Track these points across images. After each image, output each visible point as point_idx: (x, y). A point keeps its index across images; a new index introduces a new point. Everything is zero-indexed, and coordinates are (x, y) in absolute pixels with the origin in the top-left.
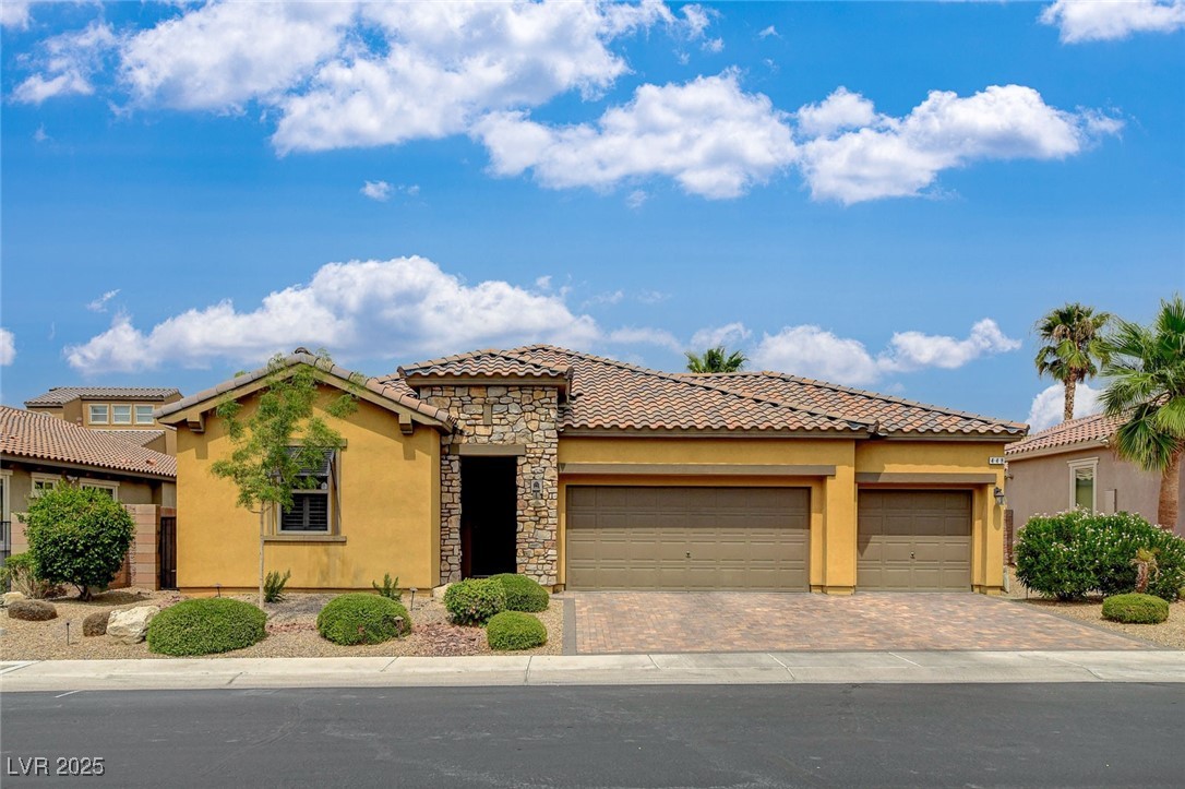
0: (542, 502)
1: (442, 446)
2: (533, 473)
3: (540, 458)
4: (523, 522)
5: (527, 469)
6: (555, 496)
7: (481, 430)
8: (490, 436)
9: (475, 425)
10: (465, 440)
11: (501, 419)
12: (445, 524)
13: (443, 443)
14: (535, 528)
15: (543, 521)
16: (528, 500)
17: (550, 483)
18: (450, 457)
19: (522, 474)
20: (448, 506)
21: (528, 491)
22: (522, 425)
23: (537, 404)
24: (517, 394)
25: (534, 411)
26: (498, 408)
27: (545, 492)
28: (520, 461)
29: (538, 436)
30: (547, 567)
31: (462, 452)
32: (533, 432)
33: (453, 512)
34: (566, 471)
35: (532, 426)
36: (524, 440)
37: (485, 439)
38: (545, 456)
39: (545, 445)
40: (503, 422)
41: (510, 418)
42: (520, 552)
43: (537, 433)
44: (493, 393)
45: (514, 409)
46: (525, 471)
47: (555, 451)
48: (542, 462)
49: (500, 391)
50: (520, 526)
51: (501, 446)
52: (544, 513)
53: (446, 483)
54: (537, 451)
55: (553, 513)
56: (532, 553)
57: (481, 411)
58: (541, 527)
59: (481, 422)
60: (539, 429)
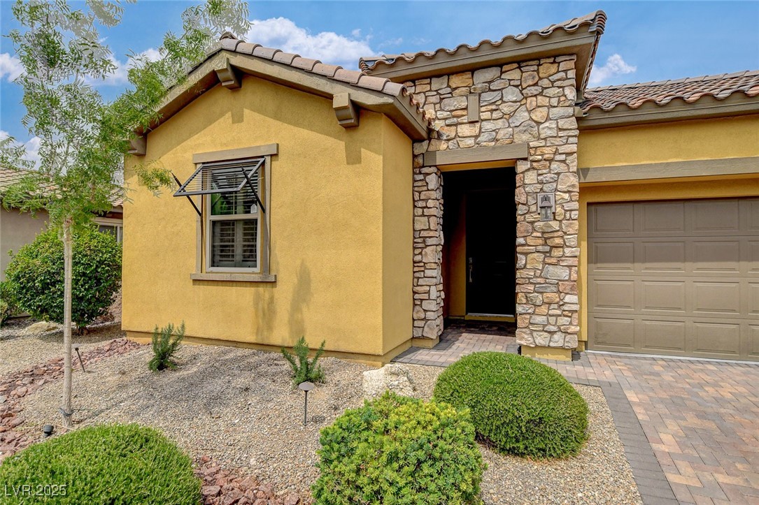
0: (555, 225)
1: (415, 156)
2: (541, 183)
3: (550, 161)
4: (526, 254)
5: (531, 178)
6: (575, 215)
7: (465, 130)
8: (476, 137)
9: (456, 125)
10: (443, 146)
11: (492, 111)
12: (418, 258)
13: (416, 152)
14: (544, 263)
15: (556, 253)
16: (532, 223)
17: (566, 196)
18: (425, 170)
19: (524, 185)
20: (424, 234)
21: (533, 208)
22: (523, 116)
23: (545, 83)
24: (515, 75)
25: (541, 94)
26: (487, 97)
27: (559, 210)
28: (521, 167)
29: (548, 129)
30: (565, 320)
31: (440, 161)
32: (538, 123)
33: (429, 241)
34: (591, 178)
35: (539, 115)
36: (525, 137)
37: (471, 142)
38: (558, 157)
39: (558, 141)
40: (495, 115)
41: (505, 108)
42: (521, 298)
43: (547, 124)
44: (482, 77)
45: (511, 95)
46: (527, 180)
47: (574, 148)
48: (554, 165)
49: (492, 73)
50: (521, 261)
51: (494, 148)
52: (558, 241)
53: (420, 204)
54: (546, 150)
55: (572, 239)
56: (539, 299)
57: (464, 104)
58: (554, 260)
59: (465, 119)
60: (548, 119)
